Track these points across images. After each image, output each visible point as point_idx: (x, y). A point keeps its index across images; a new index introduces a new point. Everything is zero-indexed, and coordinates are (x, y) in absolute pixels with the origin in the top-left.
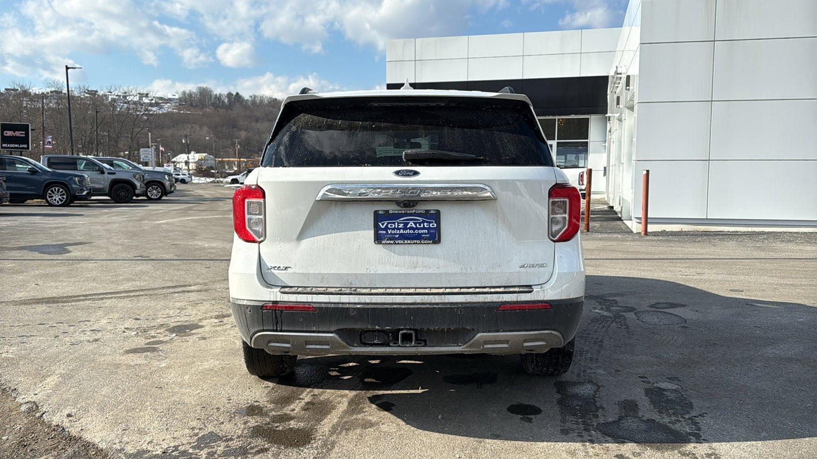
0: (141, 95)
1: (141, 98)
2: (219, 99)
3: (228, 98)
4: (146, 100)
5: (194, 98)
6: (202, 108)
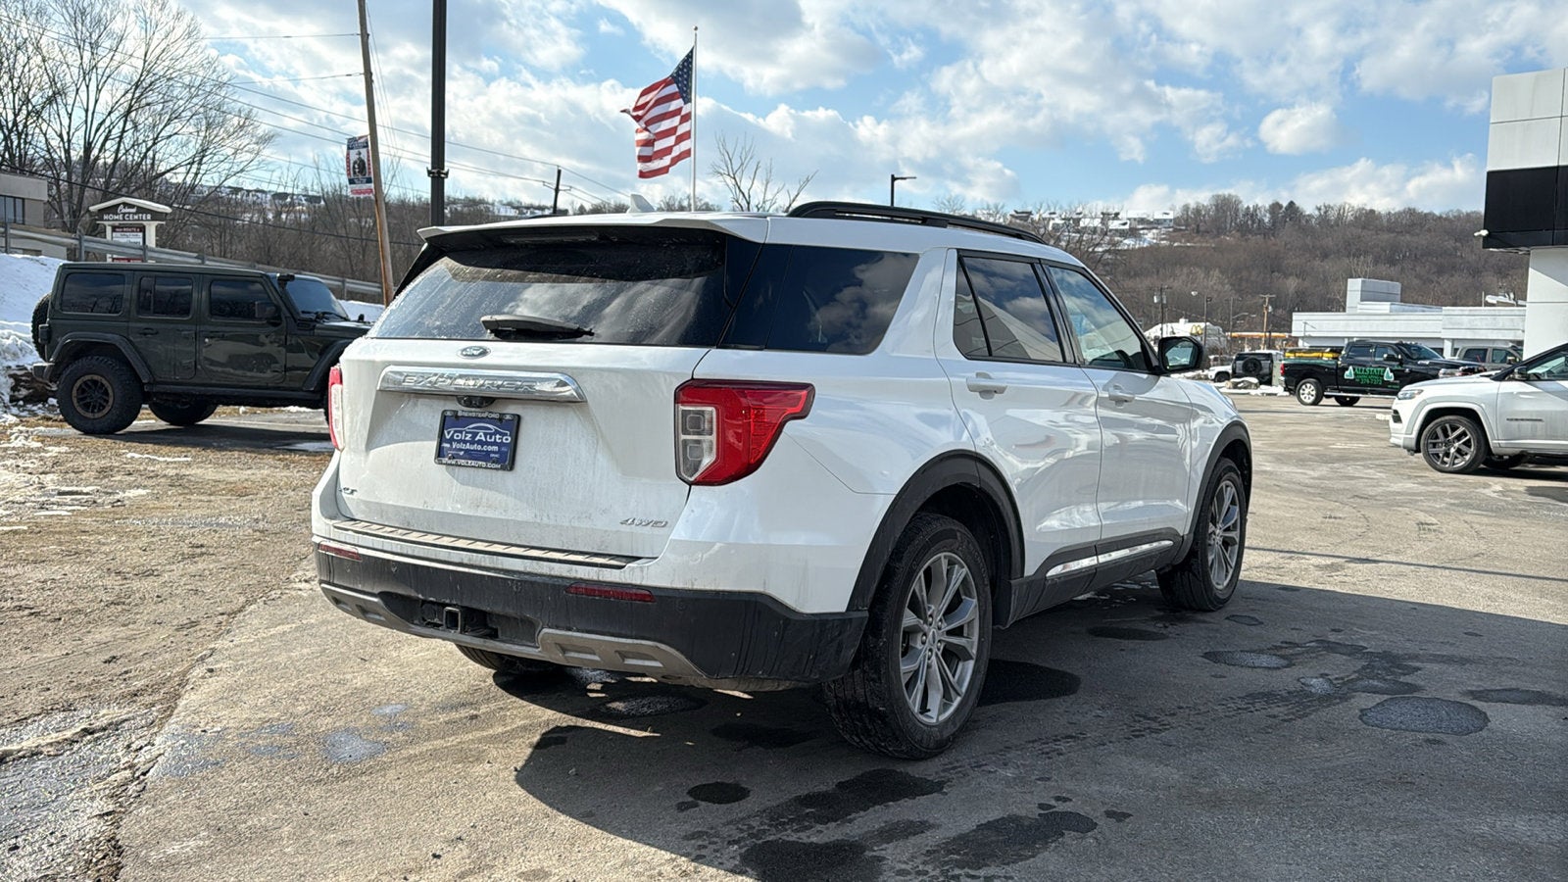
0: (1106, 217)
1: (1103, 222)
2: (1252, 216)
3: (1270, 213)
4: (1114, 225)
5: (1204, 216)
6: (1218, 235)
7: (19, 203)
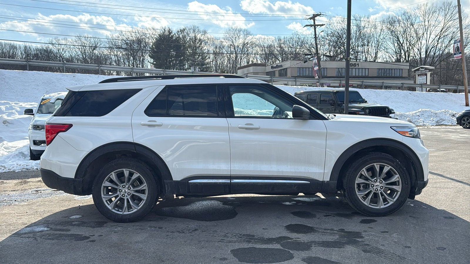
7: (401, 70)
